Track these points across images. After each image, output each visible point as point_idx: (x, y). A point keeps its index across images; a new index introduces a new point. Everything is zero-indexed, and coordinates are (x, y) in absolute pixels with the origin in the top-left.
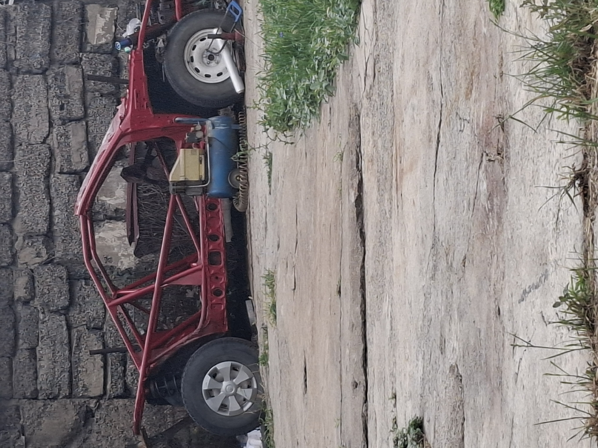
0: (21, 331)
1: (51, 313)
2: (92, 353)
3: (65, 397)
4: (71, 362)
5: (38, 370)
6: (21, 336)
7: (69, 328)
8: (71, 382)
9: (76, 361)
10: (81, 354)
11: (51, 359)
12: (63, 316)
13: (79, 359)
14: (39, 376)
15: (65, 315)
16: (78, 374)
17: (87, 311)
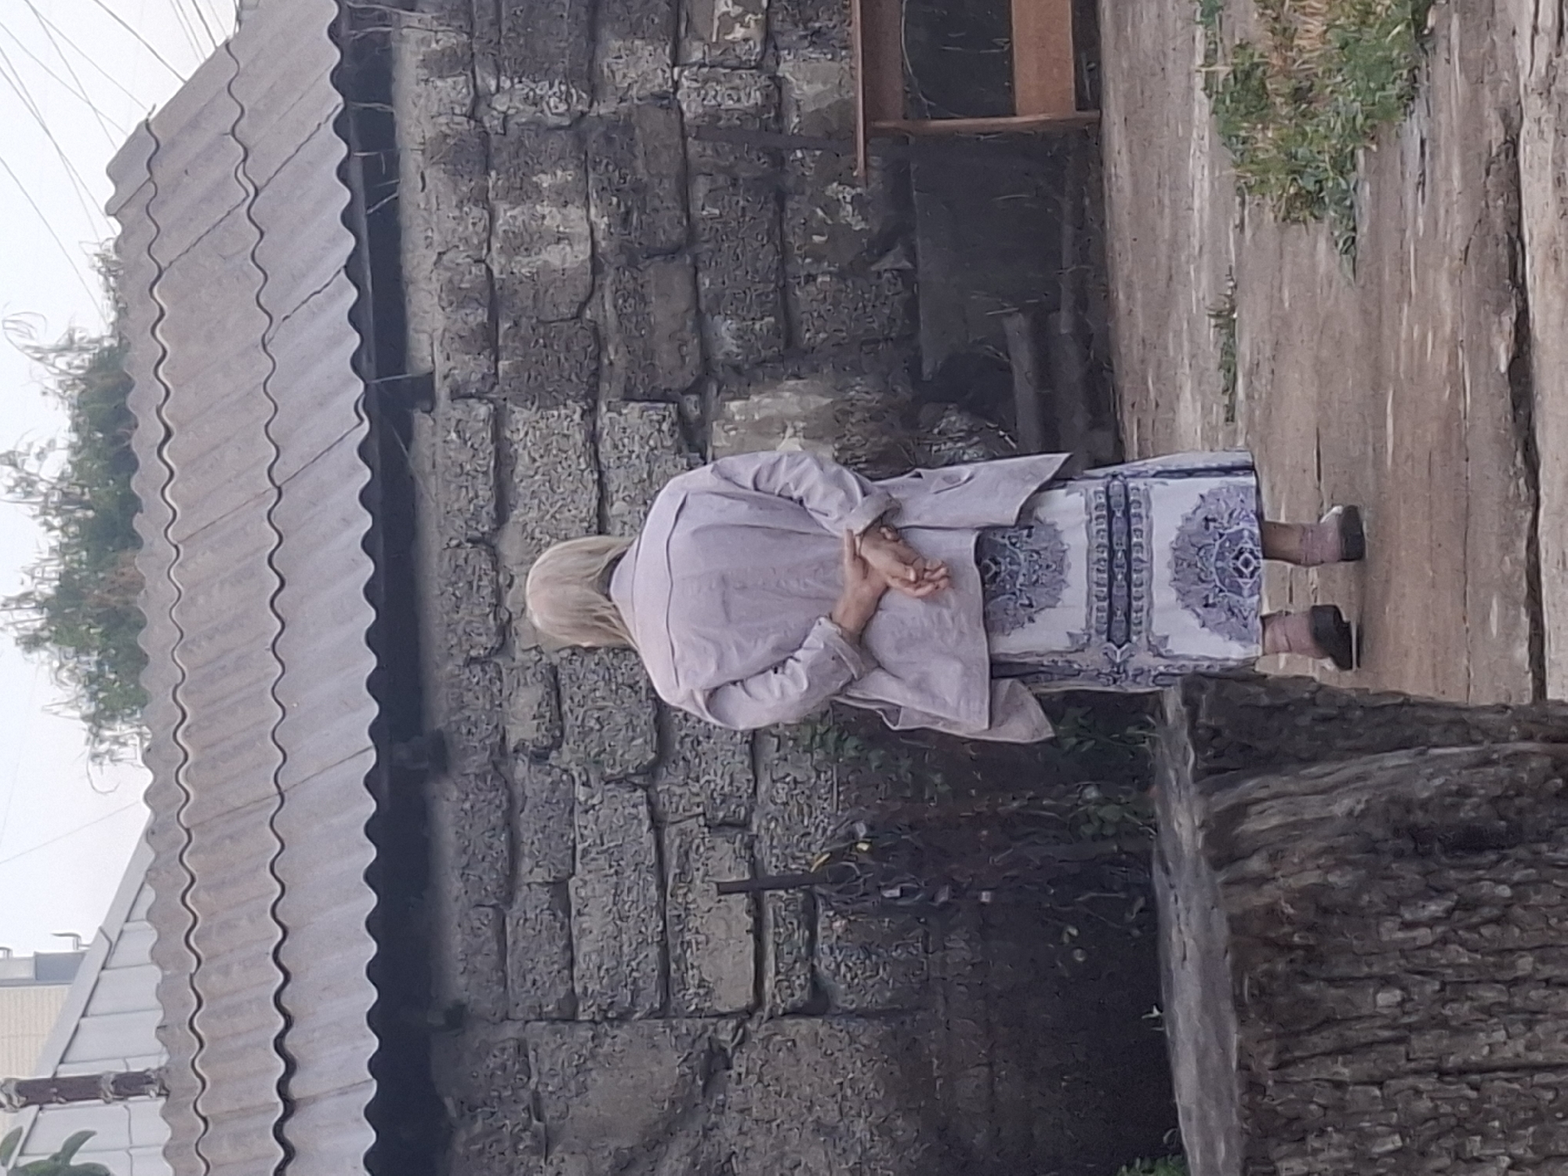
0: (526, 836)
1: (607, 783)
2: (724, 890)
3: (652, 1014)
4: (664, 917)
5: (575, 941)
6: (526, 849)
7: (657, 824)
8: (665, 973)
9: (679, 916)
10: (690, 897)
11: (611, 912)
12: (639, 793)
13: (686, 909)
14: (580, 958)
15: (645, 788)
16: (685, 952)
17: (707, 777)
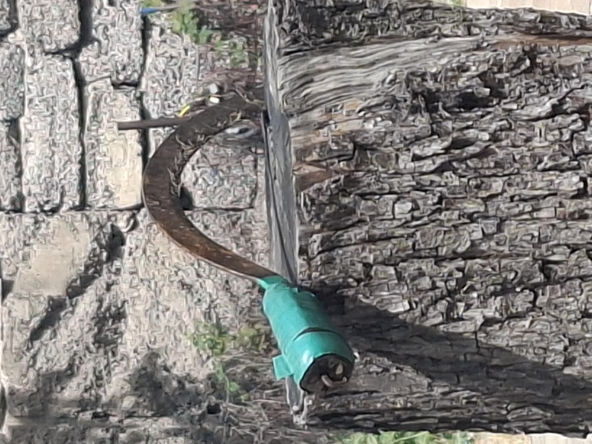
1: (47, 55)
2: (123, 127)
3: (73, 208)
4: (82, 145)
5: (23, 159)
7: (80, 83)
8: (82, 180)
9: (93, 144)
10: (101, 131)
11: (48, 140)
12: (68, 62)
13: (97, 140)
14: (26, 170)
15: (71, 59)
16: (96, 167)
17: (112, 53)
